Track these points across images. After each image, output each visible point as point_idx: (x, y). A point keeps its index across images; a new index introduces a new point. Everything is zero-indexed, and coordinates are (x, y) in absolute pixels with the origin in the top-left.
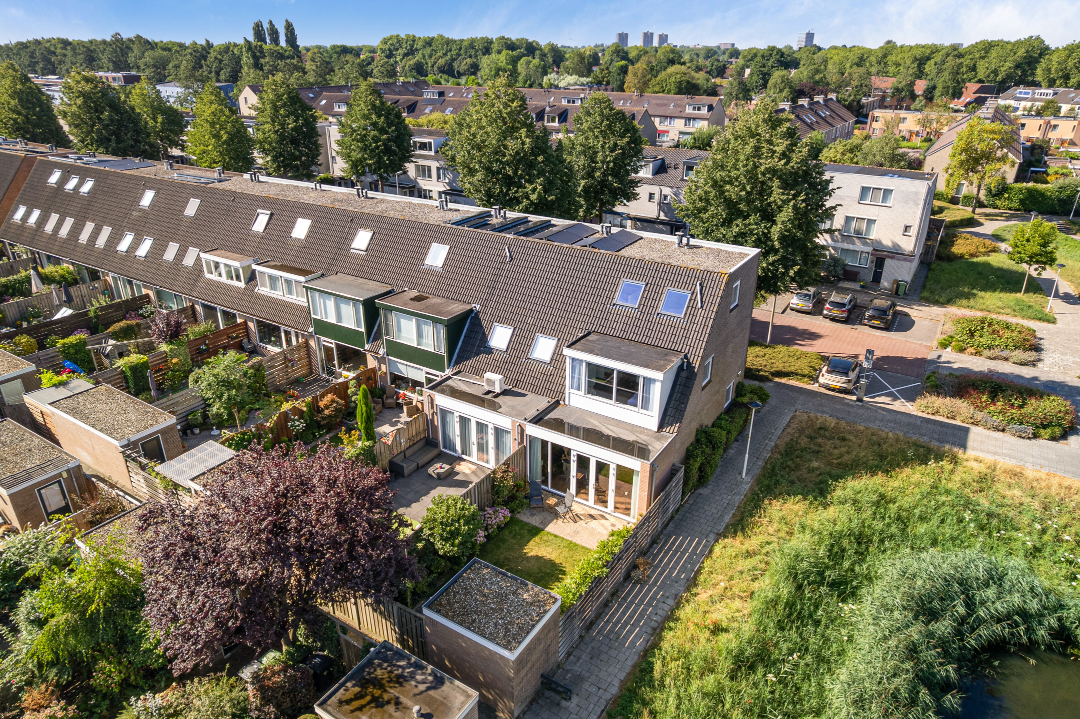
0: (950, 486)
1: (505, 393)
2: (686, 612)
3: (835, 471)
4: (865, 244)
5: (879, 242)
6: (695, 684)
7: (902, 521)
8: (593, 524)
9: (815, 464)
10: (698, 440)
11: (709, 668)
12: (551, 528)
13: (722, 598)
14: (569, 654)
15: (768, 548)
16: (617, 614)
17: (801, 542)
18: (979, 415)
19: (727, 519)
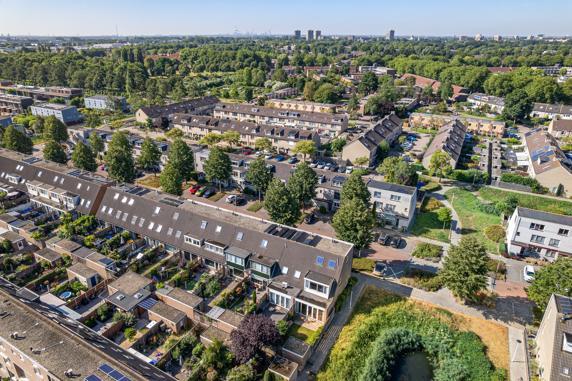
0: (402, 309)
1: (288, 287)
2: (336, 346)
3: (373, 305)
4: (393, 213)
5: (397, 213)
6: (338, 362)
7: (389, 319)
8: (313, 324)
9: (369, 303)
10: (338, 299)
11: (341, 358)
12: (303, 325)
13: (344, 342)
14: (311, 356)
15: (355, 328)
16: (321, 347)
17: (363, 327)
18: (416, 284)
19: (346, 320)
